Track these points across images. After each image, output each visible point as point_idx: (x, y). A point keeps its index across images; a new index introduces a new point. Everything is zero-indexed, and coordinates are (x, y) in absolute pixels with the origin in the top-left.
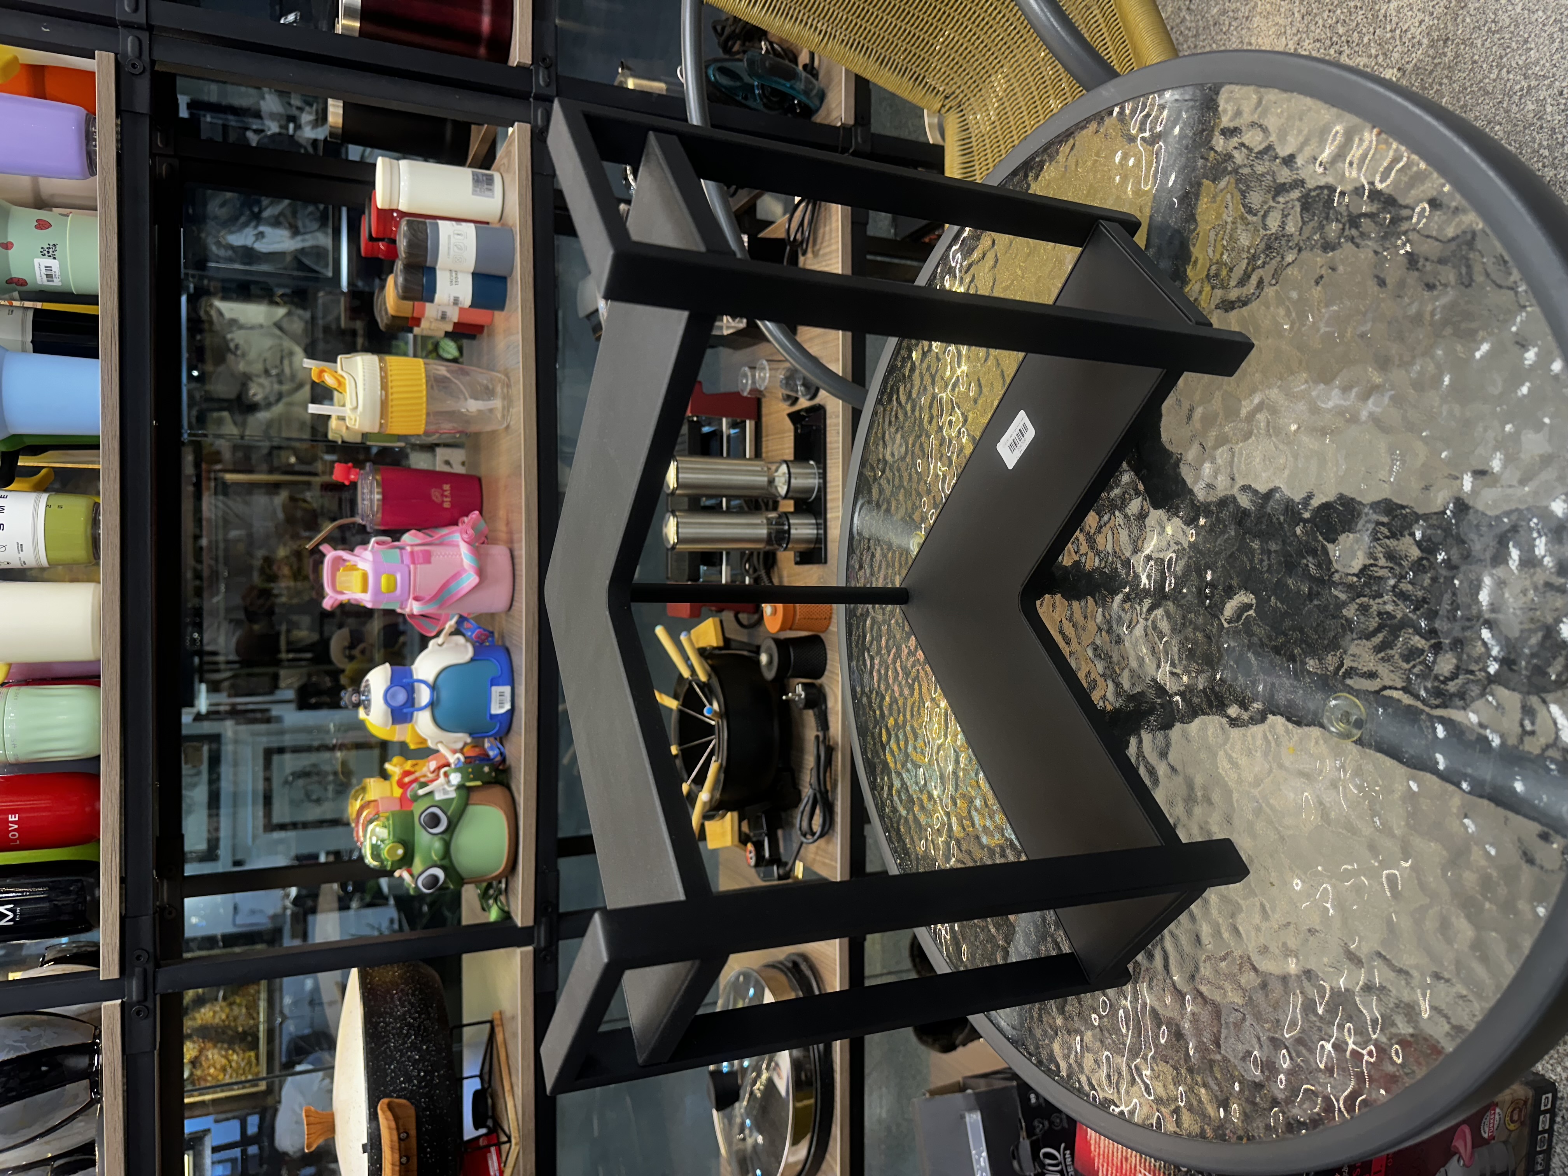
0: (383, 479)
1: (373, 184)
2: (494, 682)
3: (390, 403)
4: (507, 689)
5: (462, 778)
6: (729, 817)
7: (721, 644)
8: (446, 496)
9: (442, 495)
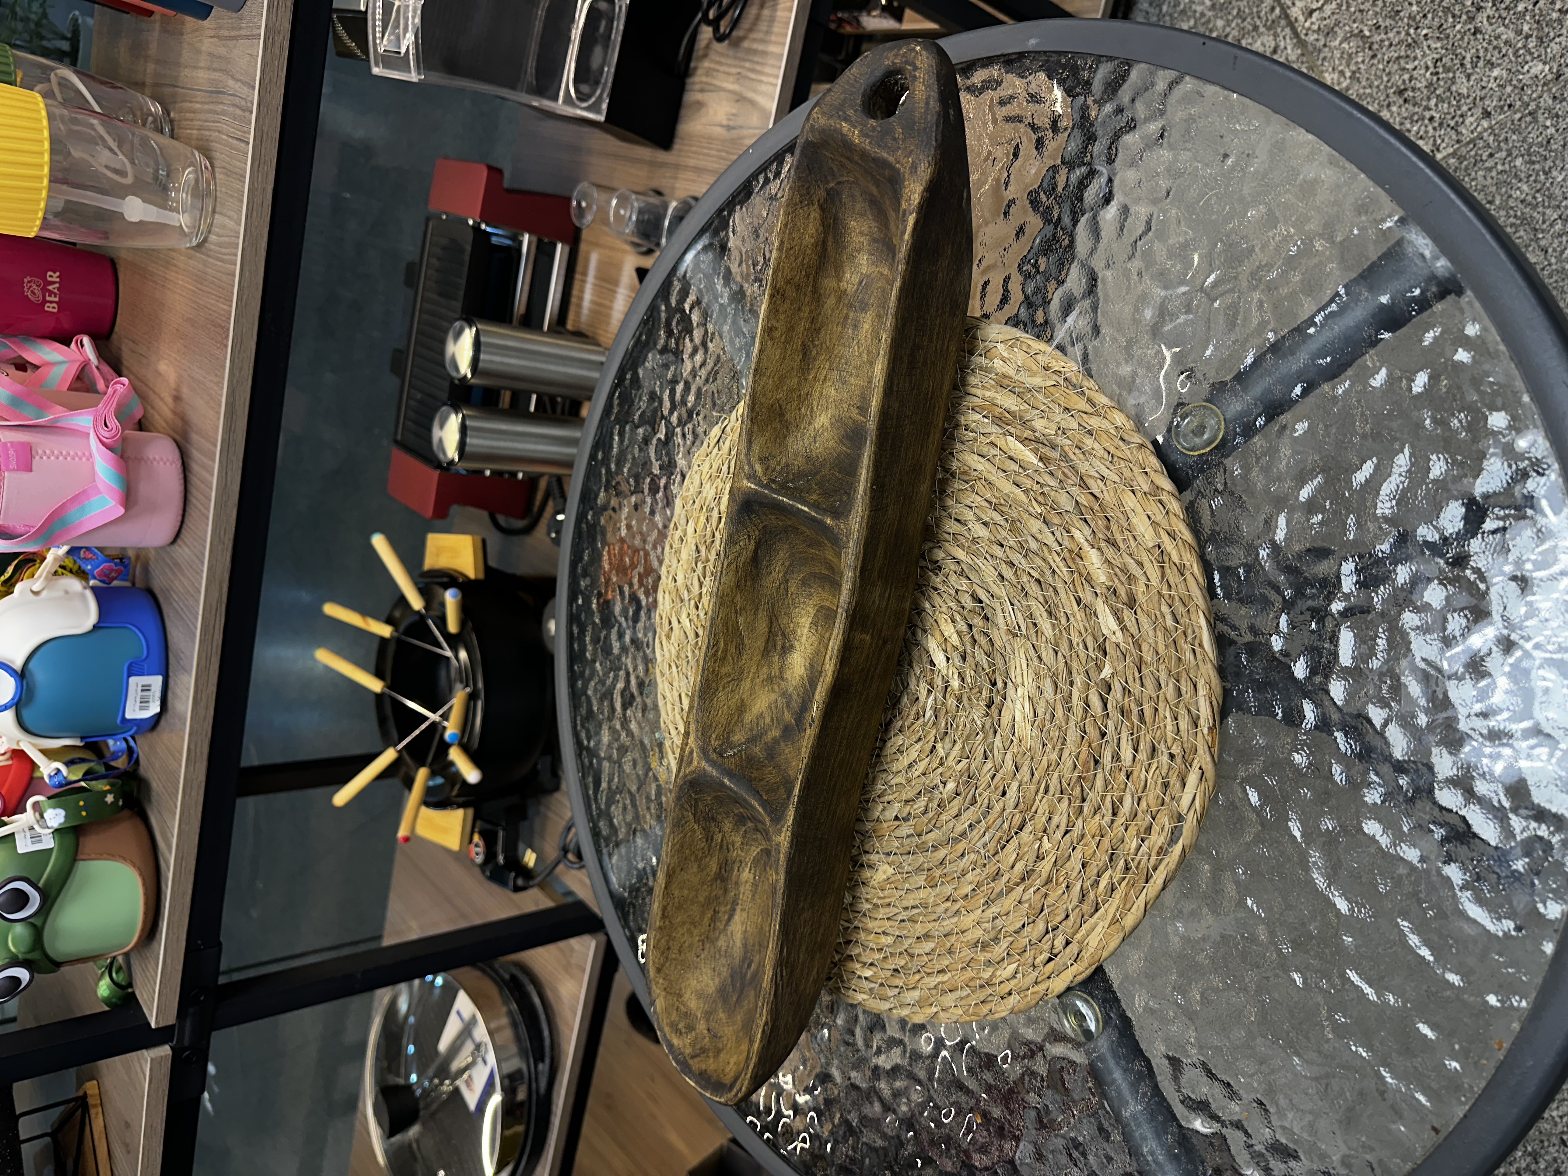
2: (134, 670)
4: (156, 681)
5: (66, 817)
6: (459, 813)
7: (481, 576)
8: (51, 293)
9: (44, 290)
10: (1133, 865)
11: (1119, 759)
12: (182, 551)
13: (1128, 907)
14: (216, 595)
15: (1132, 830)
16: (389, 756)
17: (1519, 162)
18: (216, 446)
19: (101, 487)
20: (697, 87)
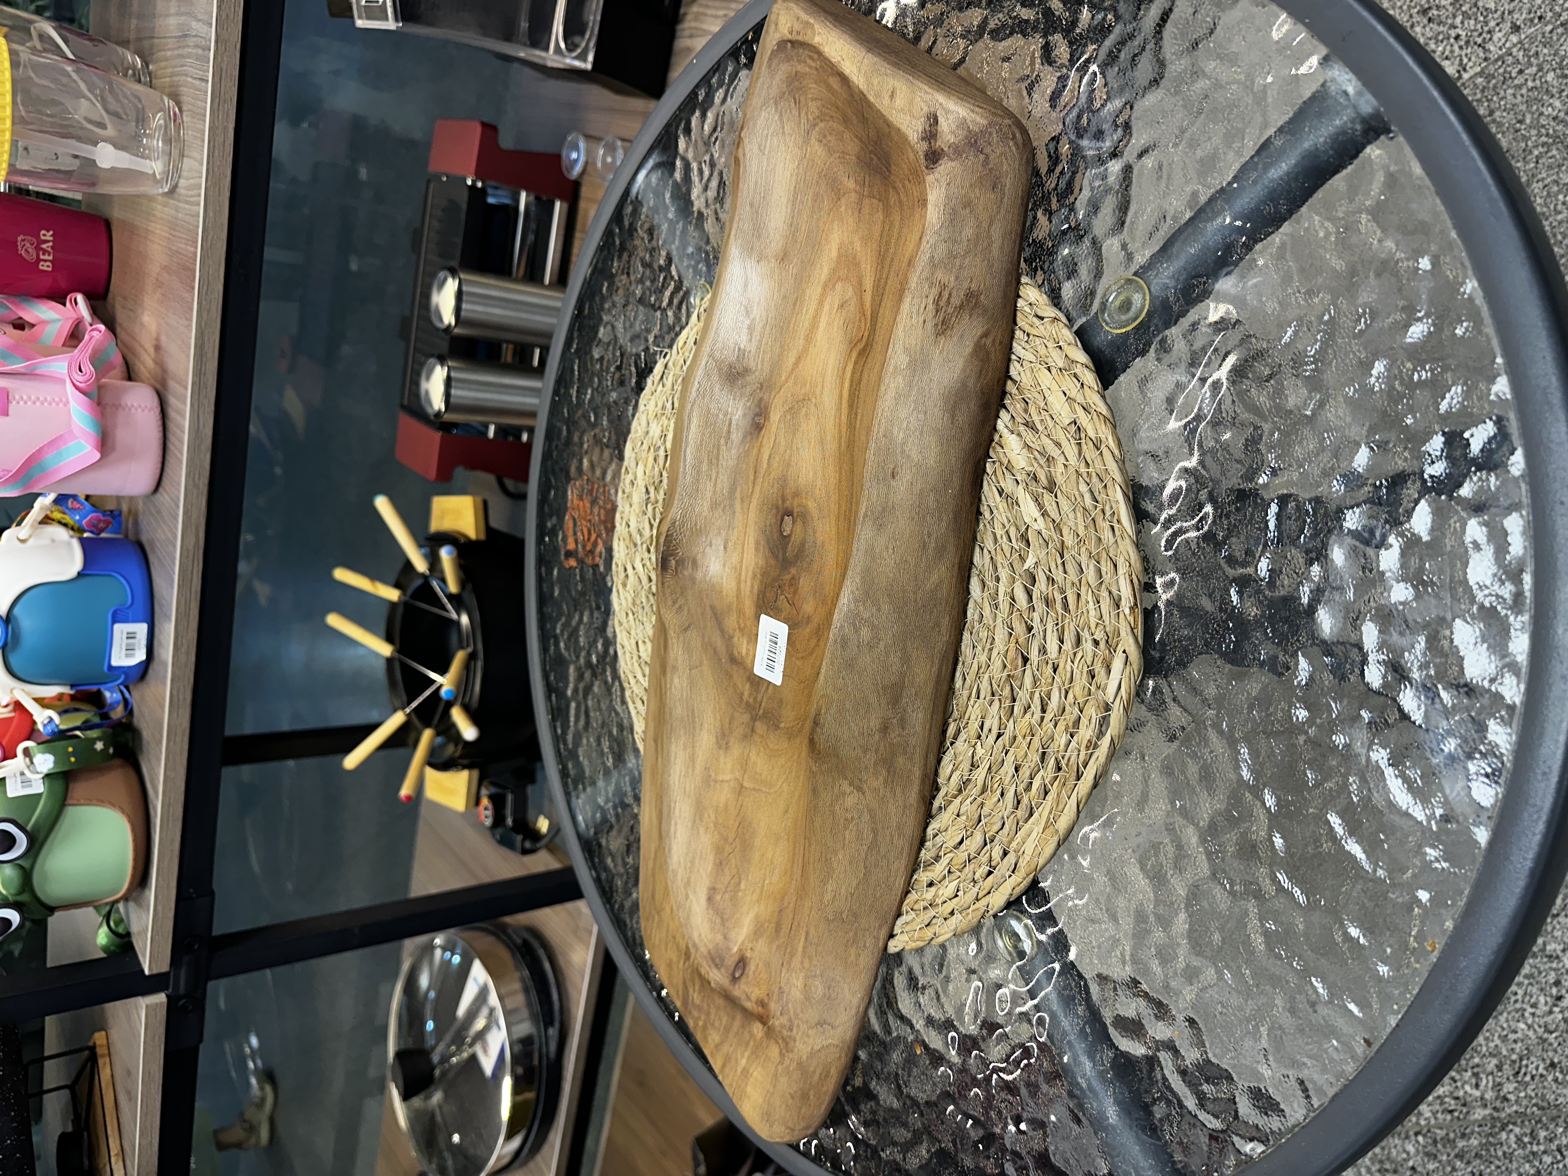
2: (118, 615)
4: (141, 629)
5: (55, 762)
6: (464, 775)
7: (482, 537)
8: (45, 252)
9: (38, 248)
10: (1063, 763)
11: (1045, 653)
12: (163, 497)
13: (1060, 808)
14: (192, 540)
15: (1061, 726)
16: (397, 719)
17: (1550, 77)
18: (186, 388)
19: (76, 432)
20: (686, 33)
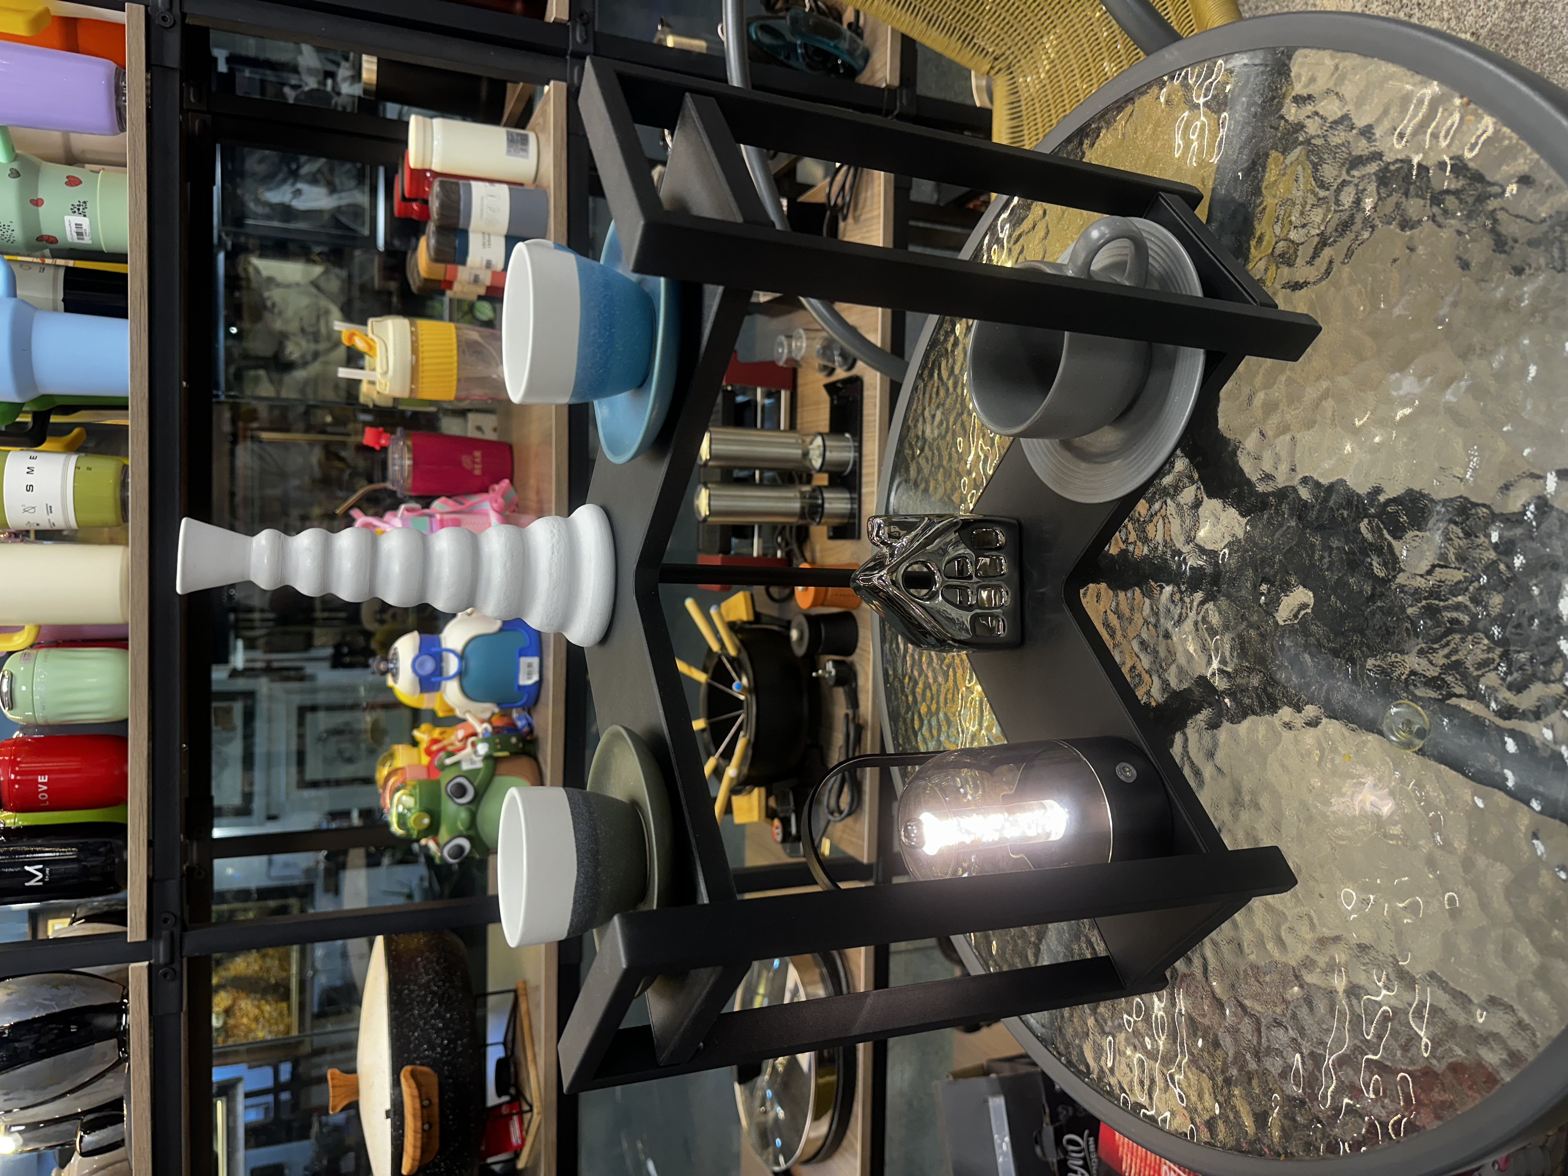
0: (414, 445)
1: (405, 143)
2: (523, 653)
3: (421, 369)
4: (535, 661)
5: (489, 750)
7: (752, 618)
8: (477, 463)
9: (473, 461)
16: (711, 763)
